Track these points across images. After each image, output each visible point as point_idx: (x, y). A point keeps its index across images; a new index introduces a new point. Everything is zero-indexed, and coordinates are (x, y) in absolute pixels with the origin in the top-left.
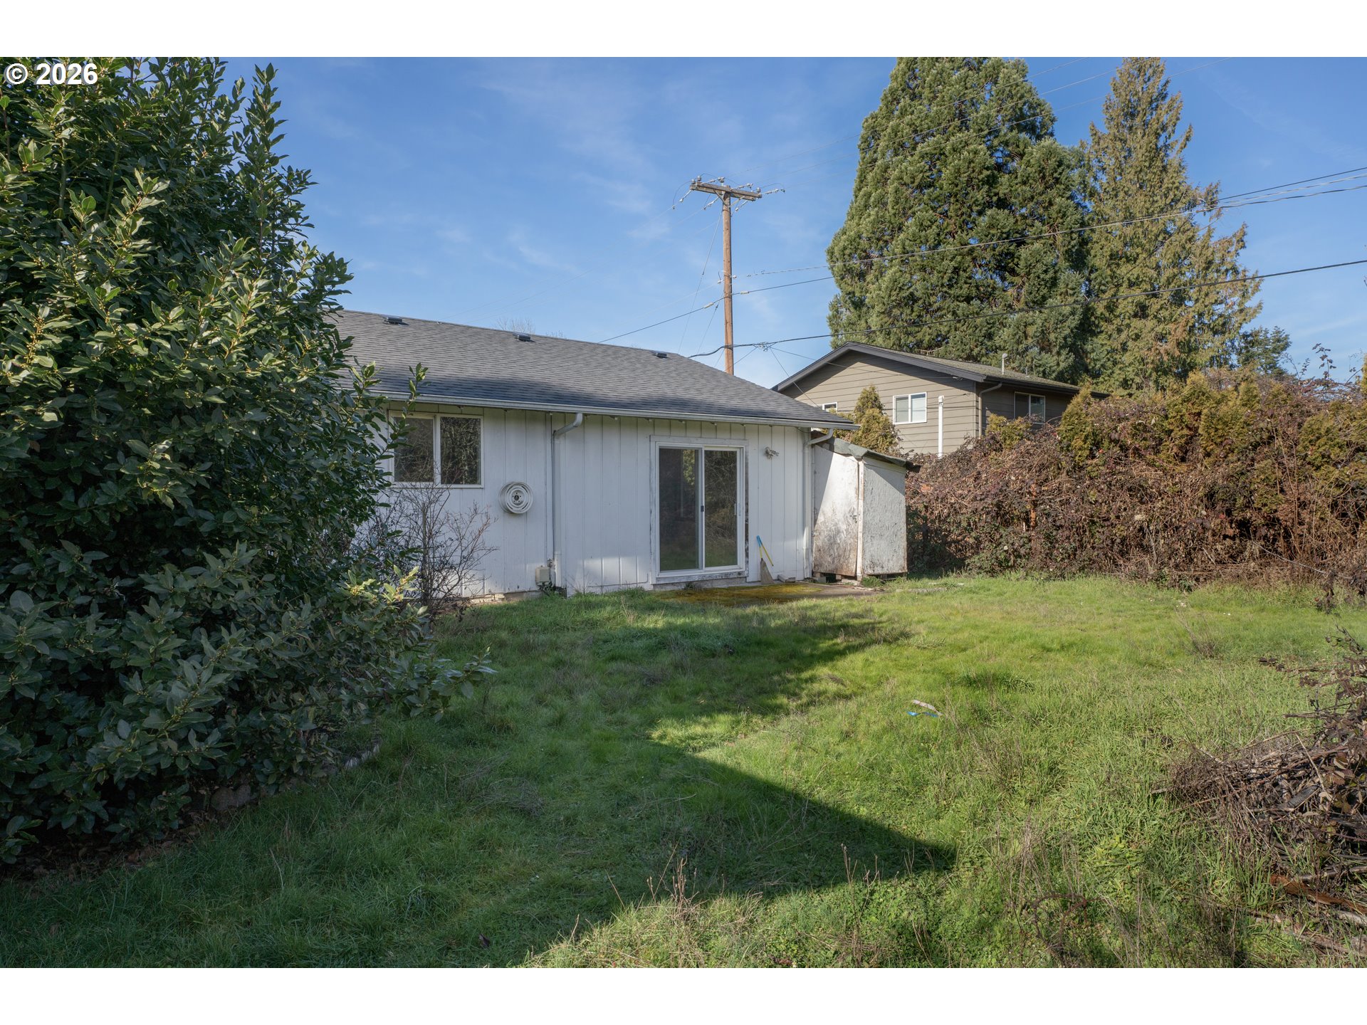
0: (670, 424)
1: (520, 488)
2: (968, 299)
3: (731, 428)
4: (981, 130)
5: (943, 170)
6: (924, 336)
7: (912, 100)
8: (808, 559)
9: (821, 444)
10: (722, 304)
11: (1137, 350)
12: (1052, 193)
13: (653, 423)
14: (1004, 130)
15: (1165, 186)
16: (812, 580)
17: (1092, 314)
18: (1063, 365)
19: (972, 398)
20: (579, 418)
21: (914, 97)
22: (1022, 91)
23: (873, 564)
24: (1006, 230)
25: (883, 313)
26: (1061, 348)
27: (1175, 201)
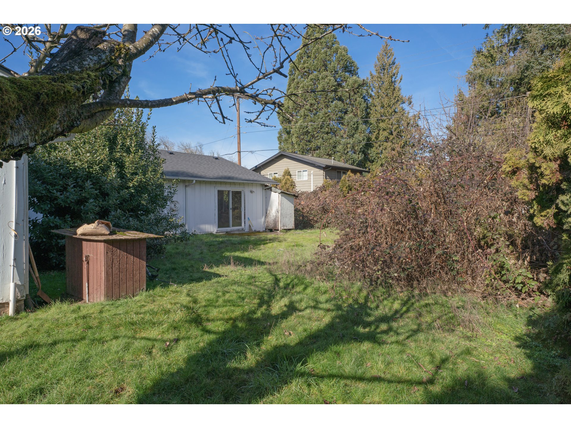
0: (221, 183)
1: (176, 202)
2: (327, 133)
3: (239, 184)
4: (332, 72)
5: (319, 85)
6: (312, 146)
7: (308, 58)
8: (264, 224)
9: (268, 189)
10: (236, 136)
11: (385, 154)
12: (356, 96)
13: (216, 183)
14: (340, 71)
15: (394, 96)
16: (265, 231)
17: (371, 140)
18: (360, 158)
19: (322, 172)
20: (194, 181)
21: (308, 57)
22: (346, 58)
23: (284, 226)
24: (341, 109)
25: (297, 137)
26: (359, 152)
27: (398, 101)
